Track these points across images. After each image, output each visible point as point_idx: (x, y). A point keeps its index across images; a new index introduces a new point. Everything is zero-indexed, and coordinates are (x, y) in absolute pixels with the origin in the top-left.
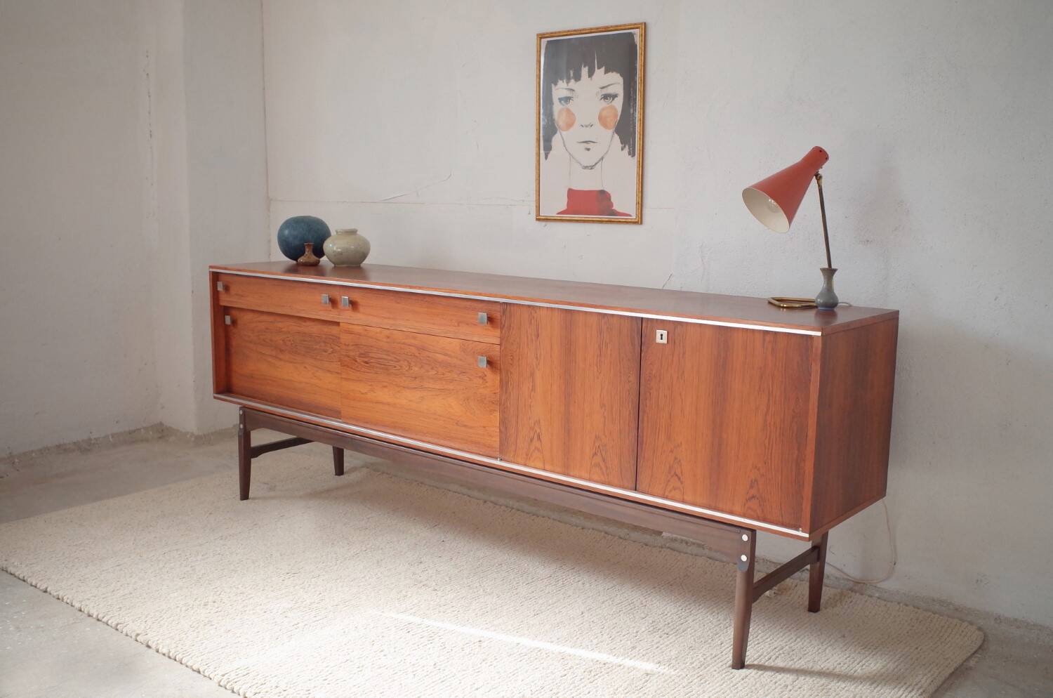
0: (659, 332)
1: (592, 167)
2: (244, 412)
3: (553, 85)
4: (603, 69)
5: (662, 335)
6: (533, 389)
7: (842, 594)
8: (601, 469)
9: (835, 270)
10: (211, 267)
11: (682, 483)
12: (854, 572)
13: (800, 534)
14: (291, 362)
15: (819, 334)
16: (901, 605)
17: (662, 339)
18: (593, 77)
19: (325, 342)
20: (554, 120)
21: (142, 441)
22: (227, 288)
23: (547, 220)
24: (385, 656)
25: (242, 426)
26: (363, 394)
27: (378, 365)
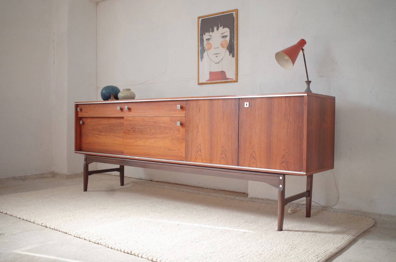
0: (246, 103)
1: (218, 63)
2: (86, 157)
3: (204, 35)
4: (222, 27)
5: (247, 104)
6: (198, 132)
7: (319, 211)
8: (224, 159)
9: (310, 82)
10: (75, 102)
11: (256, 160)
12: (323, 203)
13: (302, 173)
14: (105, 136)
15: (306, 94)
16: (342, 213)
17: (247, 105)
18: (219, 30)
19: (118, 126)
20: (204, 47)
21: (46, 177)
22: (81, 110)
23: (202, 84)
24: (140, 228)
25: (85, 162)
26: (132, 143)
27: (138, 131)
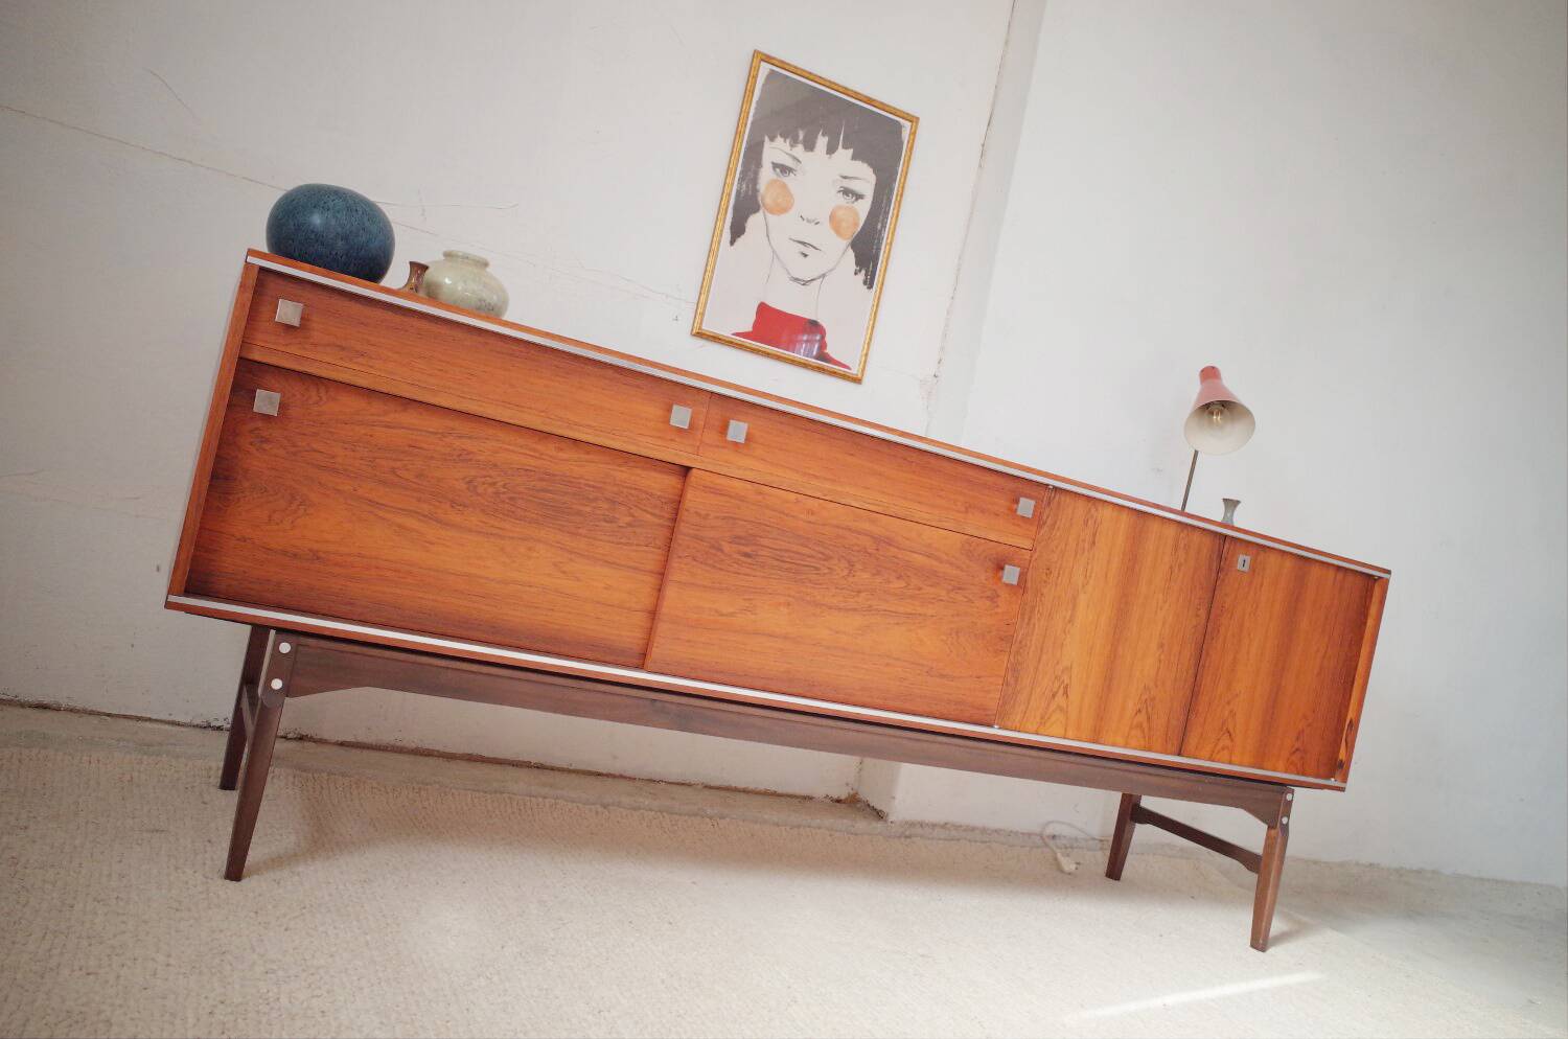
1: (805, 283)
3: (767, 139)
4: (851, 151)
5: (1244, 562)
8: (1143, 732)
11: (1232, 741)
15: (1385, 575)
17: (1243, 565)
18: (834, 156)
20: (757, 190)
23: (715, 339)
25: (277, 684)
26: (722, 615)
27: (776, 563)
